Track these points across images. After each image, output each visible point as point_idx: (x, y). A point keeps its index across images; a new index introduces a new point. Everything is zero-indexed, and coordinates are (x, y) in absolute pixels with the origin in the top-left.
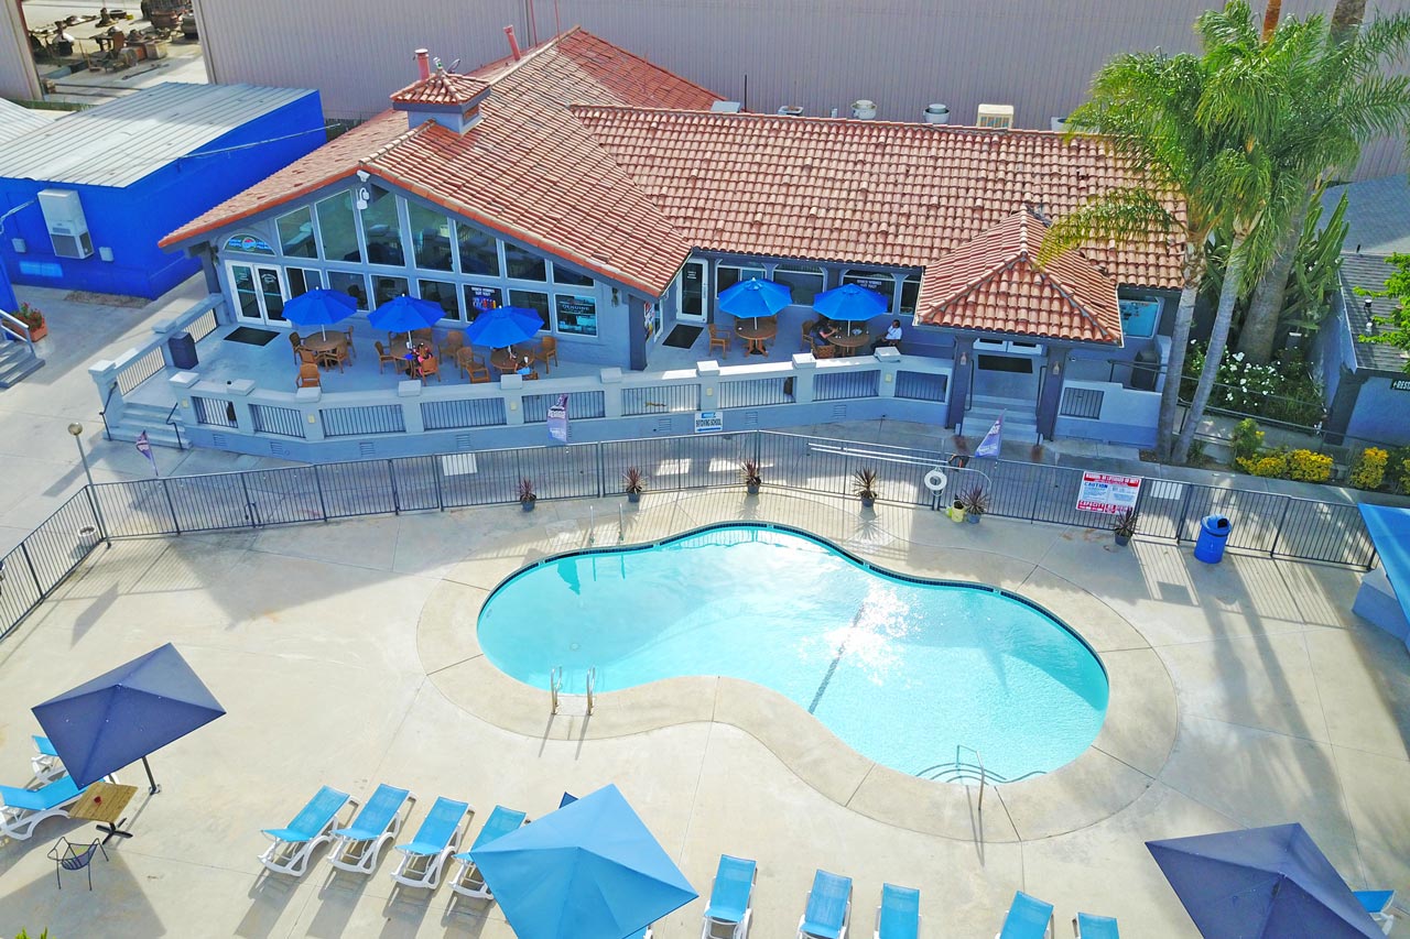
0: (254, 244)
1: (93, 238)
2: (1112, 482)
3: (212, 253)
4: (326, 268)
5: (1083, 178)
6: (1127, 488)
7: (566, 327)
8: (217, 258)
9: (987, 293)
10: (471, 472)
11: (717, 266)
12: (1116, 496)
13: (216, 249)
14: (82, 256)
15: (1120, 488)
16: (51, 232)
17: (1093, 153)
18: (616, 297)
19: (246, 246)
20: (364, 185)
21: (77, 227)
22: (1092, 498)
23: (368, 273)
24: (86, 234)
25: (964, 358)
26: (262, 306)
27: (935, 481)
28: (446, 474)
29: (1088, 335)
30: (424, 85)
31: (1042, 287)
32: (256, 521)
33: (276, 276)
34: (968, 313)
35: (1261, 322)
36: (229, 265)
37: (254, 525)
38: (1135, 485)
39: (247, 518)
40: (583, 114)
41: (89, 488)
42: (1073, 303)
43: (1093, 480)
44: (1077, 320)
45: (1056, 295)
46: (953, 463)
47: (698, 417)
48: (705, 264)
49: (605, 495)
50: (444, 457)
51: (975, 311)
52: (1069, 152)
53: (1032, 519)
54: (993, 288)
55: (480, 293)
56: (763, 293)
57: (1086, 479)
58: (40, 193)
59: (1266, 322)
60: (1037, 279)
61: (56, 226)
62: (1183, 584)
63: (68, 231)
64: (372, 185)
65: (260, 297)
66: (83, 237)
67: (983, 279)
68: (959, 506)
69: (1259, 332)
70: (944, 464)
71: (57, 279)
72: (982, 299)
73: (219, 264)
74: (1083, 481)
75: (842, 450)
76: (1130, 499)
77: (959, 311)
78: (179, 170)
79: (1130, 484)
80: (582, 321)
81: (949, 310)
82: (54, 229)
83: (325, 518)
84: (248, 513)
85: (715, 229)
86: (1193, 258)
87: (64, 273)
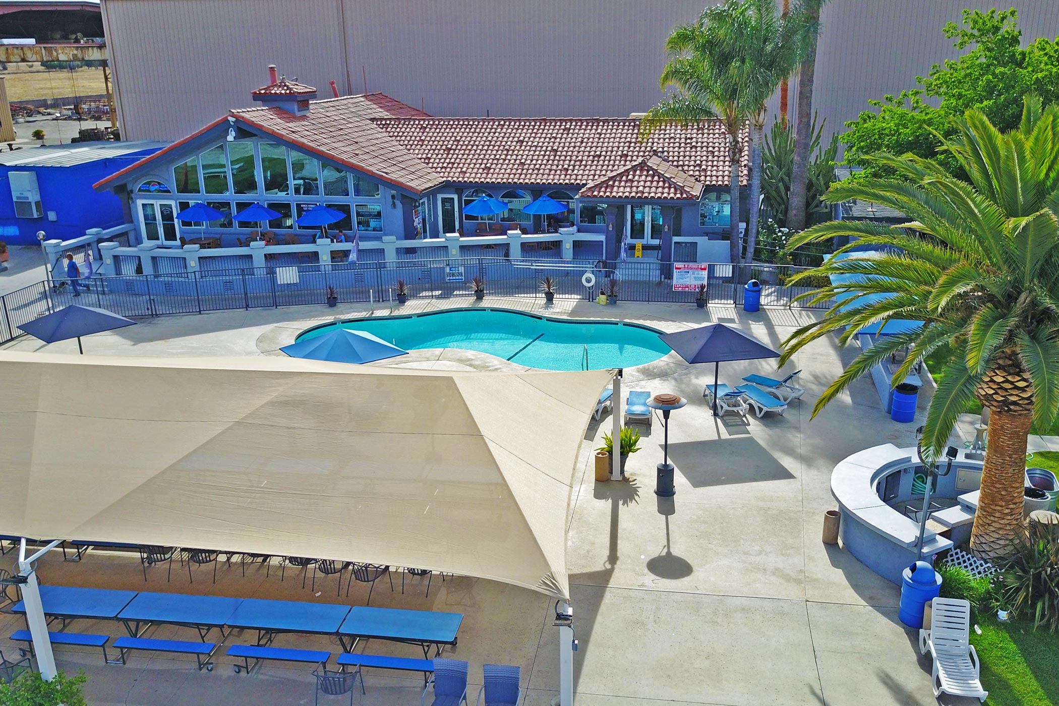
0: (157, 187)
1: (44, 204)
2: (691, 268)
3: (129, 194)
4: (206, 200)
5: (689, 138)
6: (700, 272)
7: (363, 228)
8: (132, 198)
9: (620, 181)
10: (295, 282)
11: (464, 198)
12: (695, 278)
13: (132, 191)
14: (35, 216)
15: (696, 272)
16: (15, 199)
17: (696, 127)
18: (394, 203)
19: (152, 188)
20: (232, 126)
21: (34, 197)
22: (681, 282)
23: (234, 200)
24: (39, 202)
25: (611, 226)
26: (161, 231)
27: (589, 281)
28: (279, 283)
29: (678, 195)
30: (274, 86)
31: (653, 176)
32: (154, 313)
33: (171, 208)
34: (608, 190)
35: (795, 209)
36: (140, 202)
37: (152, 314)
38: (705, 269)
39: (148, 309)
40: (379, 123)
41: (46, 283)
42: (671, 183)
43: (680, 269)
44: (672, 190)
45: (661, 179)
46: (598, 267)
47: (448, 270)
48: (455, 197)
49: (383, 301)
50: (278, 269)
51: (612, 189)
52: (682, 127)
53: (649, 301)
54: (624, 178)
55: (306, 209)
56: (489, 202)
57: (676, 268)
58: (9, 173)
59: (798, 209)
60: (651, 172)
61: (19, 195)
62: (732, 318)
63: (27, 198)
64: (238, 127)
65: (160, 225)
66: (37, 203)
67: (618, 174)
68: (603, 293)
69: (795, 215)
70: (593, 268)
71: (15, 237)
72: (617, 183)
73: (133, 202)
74: (675, 270)
75: (532, 265)
76: (703, 279)
77: (603, 189)
78: (106, 166)
79: (702, 269)
80: (373, 224)
81: (597, 189)
82: (18, 198)
83: (200, 311)
84: (149, 307)
85: (461, 172)
86: (733, 144)
87: (20, 232)
